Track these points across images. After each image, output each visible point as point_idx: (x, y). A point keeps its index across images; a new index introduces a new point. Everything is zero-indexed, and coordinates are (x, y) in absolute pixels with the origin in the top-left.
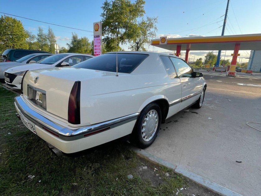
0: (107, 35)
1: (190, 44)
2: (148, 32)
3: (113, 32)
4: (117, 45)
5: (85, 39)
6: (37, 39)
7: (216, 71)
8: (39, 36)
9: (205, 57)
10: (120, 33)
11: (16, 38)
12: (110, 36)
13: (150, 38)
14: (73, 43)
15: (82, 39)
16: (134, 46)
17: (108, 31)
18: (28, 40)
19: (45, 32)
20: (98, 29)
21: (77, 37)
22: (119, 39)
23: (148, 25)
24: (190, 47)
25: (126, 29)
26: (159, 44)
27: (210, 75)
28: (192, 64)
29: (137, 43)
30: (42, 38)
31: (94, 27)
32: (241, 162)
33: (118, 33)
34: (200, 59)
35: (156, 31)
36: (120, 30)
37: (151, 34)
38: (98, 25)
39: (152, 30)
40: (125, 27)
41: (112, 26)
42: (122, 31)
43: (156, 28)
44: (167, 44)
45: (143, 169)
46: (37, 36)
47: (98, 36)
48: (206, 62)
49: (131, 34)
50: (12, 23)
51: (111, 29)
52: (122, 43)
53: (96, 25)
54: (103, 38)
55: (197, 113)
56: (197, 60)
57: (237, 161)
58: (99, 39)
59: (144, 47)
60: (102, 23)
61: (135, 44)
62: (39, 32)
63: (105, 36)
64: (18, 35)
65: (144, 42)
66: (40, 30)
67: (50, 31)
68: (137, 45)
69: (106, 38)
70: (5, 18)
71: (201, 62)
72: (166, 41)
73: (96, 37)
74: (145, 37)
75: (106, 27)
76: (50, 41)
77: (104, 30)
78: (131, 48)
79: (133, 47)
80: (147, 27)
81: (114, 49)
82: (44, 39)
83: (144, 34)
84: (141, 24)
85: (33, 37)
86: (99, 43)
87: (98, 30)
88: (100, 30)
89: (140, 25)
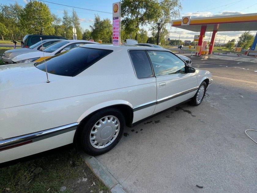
0: (127, 16)
1: (218, 24)
2: (171, 11)
3: (133, 12)
4: (137, 27)
5: (107, 20)
6: (63, 22)
7: (248, 55)
8: (64, 19)
9: (239, 38)
10: (140, 14)
11: (43, 21)
12: (130, 17)
13: (173, 18)
14: (95, 25)
15: (105, 21)
16: (155, 27)
17: (128, 12)
18: (54, 23)
19: (70, 15)
20: (117, 10)
21: (99, 19)
22: (139, 21)
23: (171, 4)
24: (218, 27)
25: (147, 9)
26: (181, 25)
27: (238, 60)
28: (222, 46)
29: (159, 24)
30: (67, 21)
31: (113, 9)
32: (202, 187)
33: (138, 13)
34: (233, 41)
35: (180, 10)
36: (140, 10)
37: (175, 13)
38: (117, 6)
39: (176, 8)
40: (146, 6)
41: (132, 6)
42: (142, 11)
43: (180, 6)
44: (190, 25)
45: (81, 182)
46: (63, 19)
47: (117, 18)
48: (239, 44)
49: (152, 14)
50: (39, 7)
51: (131, 9)
52: (142, 25)
53: (115, 5)
54: (122, 19)
55: (189, 112)
56: (229, 41)
57: (197, 186)
58: (118, 21)
59: (166, 29)
60: (122, 3)
61: (156, 25)
62: (64, 15)
63: (125, 17)
64: (45, 18)
65: (166, 22)
66: (65, 13)
67: (74, 13)
68: (158, 26)
69: (125, 19)
70: (33, 2)
71: (233, 44)
72: (189, 21)
73: (115, 18)
74: (167, 17)
75: (126, 7)
76: (74, 23)
77: (124, 11)
78: (152, 29)
79: (153, 28)
80: (170, 5)
81: (133, 31)
82: (69, 22)
83: (167, 13)
84: (164, 3)
85: (59, 21)
86: (118, 25)
87: (117, 12)
88: (119, 11)
89: (162, 3)
